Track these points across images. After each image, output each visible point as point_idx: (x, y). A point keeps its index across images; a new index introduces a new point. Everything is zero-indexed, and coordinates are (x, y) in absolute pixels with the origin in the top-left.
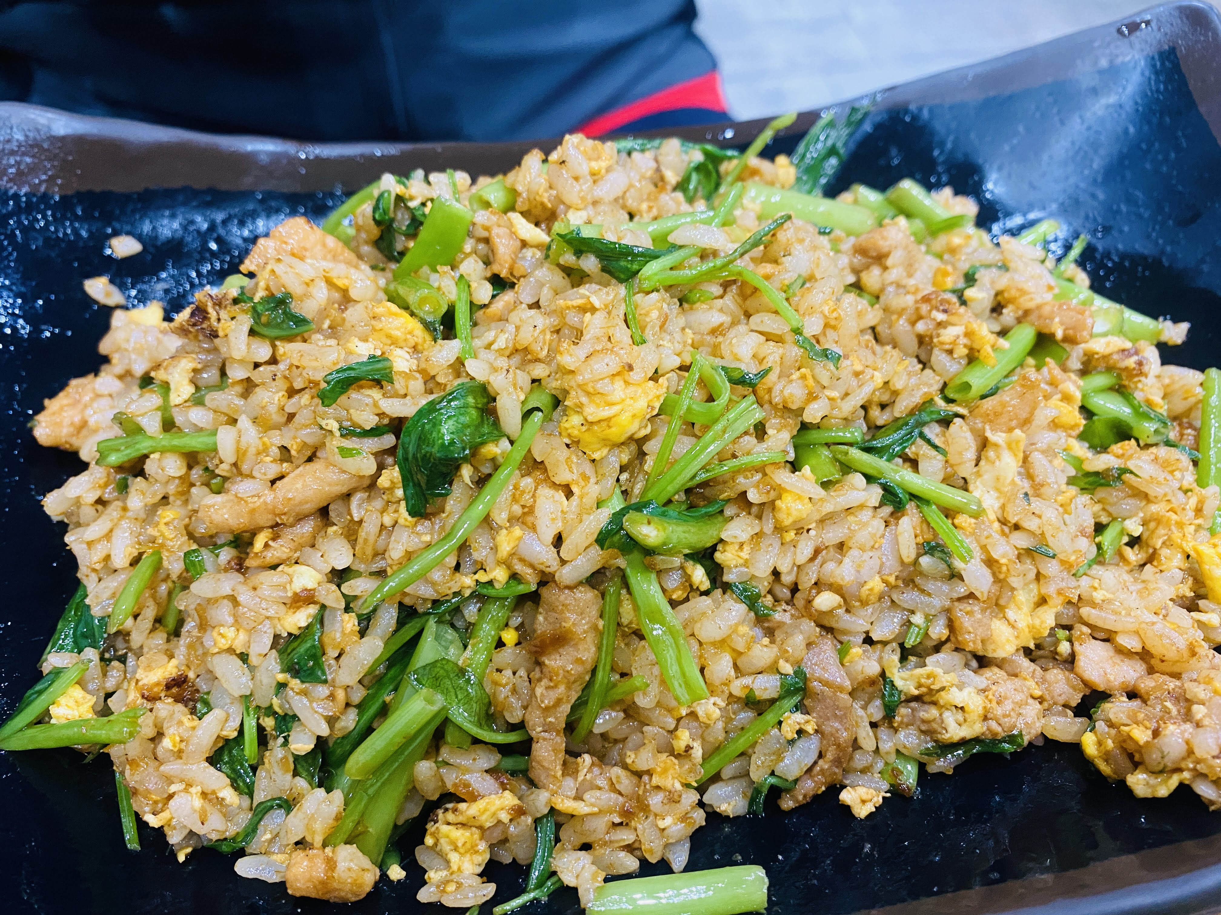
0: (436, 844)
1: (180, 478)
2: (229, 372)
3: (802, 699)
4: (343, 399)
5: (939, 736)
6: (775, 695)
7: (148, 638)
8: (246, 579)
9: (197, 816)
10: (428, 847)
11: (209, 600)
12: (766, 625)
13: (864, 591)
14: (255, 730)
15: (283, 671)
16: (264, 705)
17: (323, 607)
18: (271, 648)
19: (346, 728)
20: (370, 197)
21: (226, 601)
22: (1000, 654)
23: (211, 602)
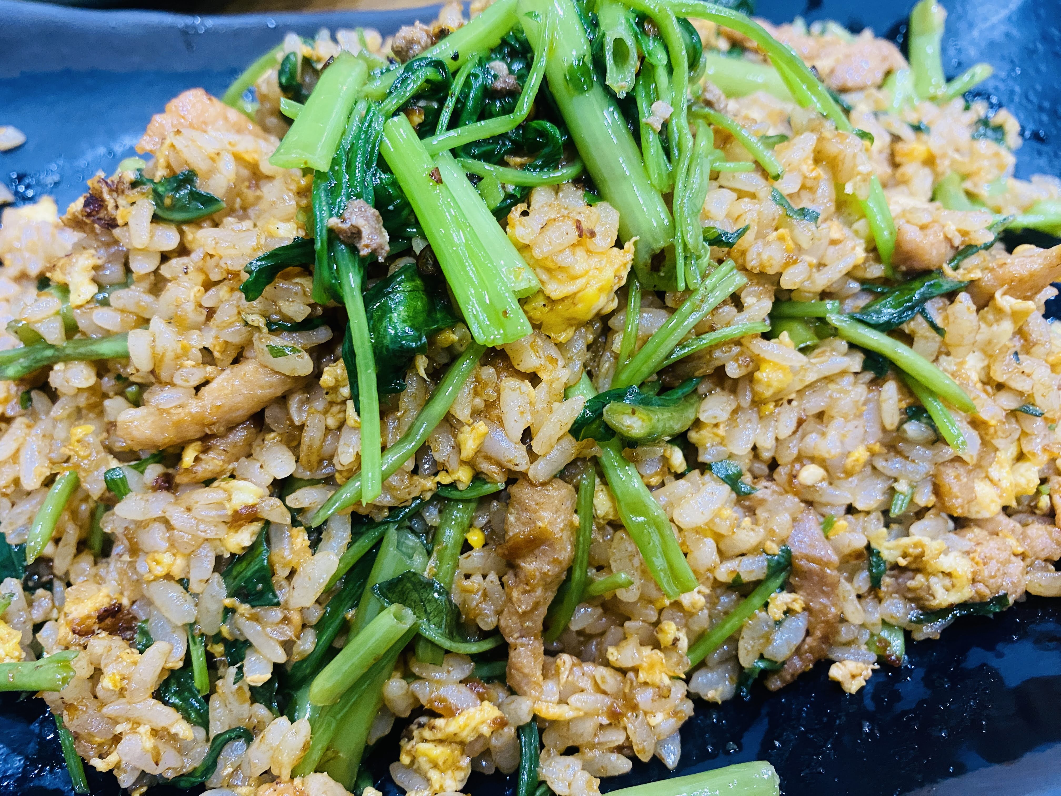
0: (413, 762)
1: (90, 388)
2: (133, 266)
3: (788, 578)
4: (268, 289)
5: (927, 603)
6: (761, 576)
7: (72, 564)
8: (177, 499)
9: (149, 756)
10: (403, 766)
11: (136, 522)
12: (747, 503)
13: (849, 462)
14: (203, 659)
15: (230, 596)
16: (212, 632)
17: (267, 523)
18: (214, 571)
19: (304, 651)
20: (274, 60)
21: (157, 525)
22: (985, 514)
23: (141, 525)
